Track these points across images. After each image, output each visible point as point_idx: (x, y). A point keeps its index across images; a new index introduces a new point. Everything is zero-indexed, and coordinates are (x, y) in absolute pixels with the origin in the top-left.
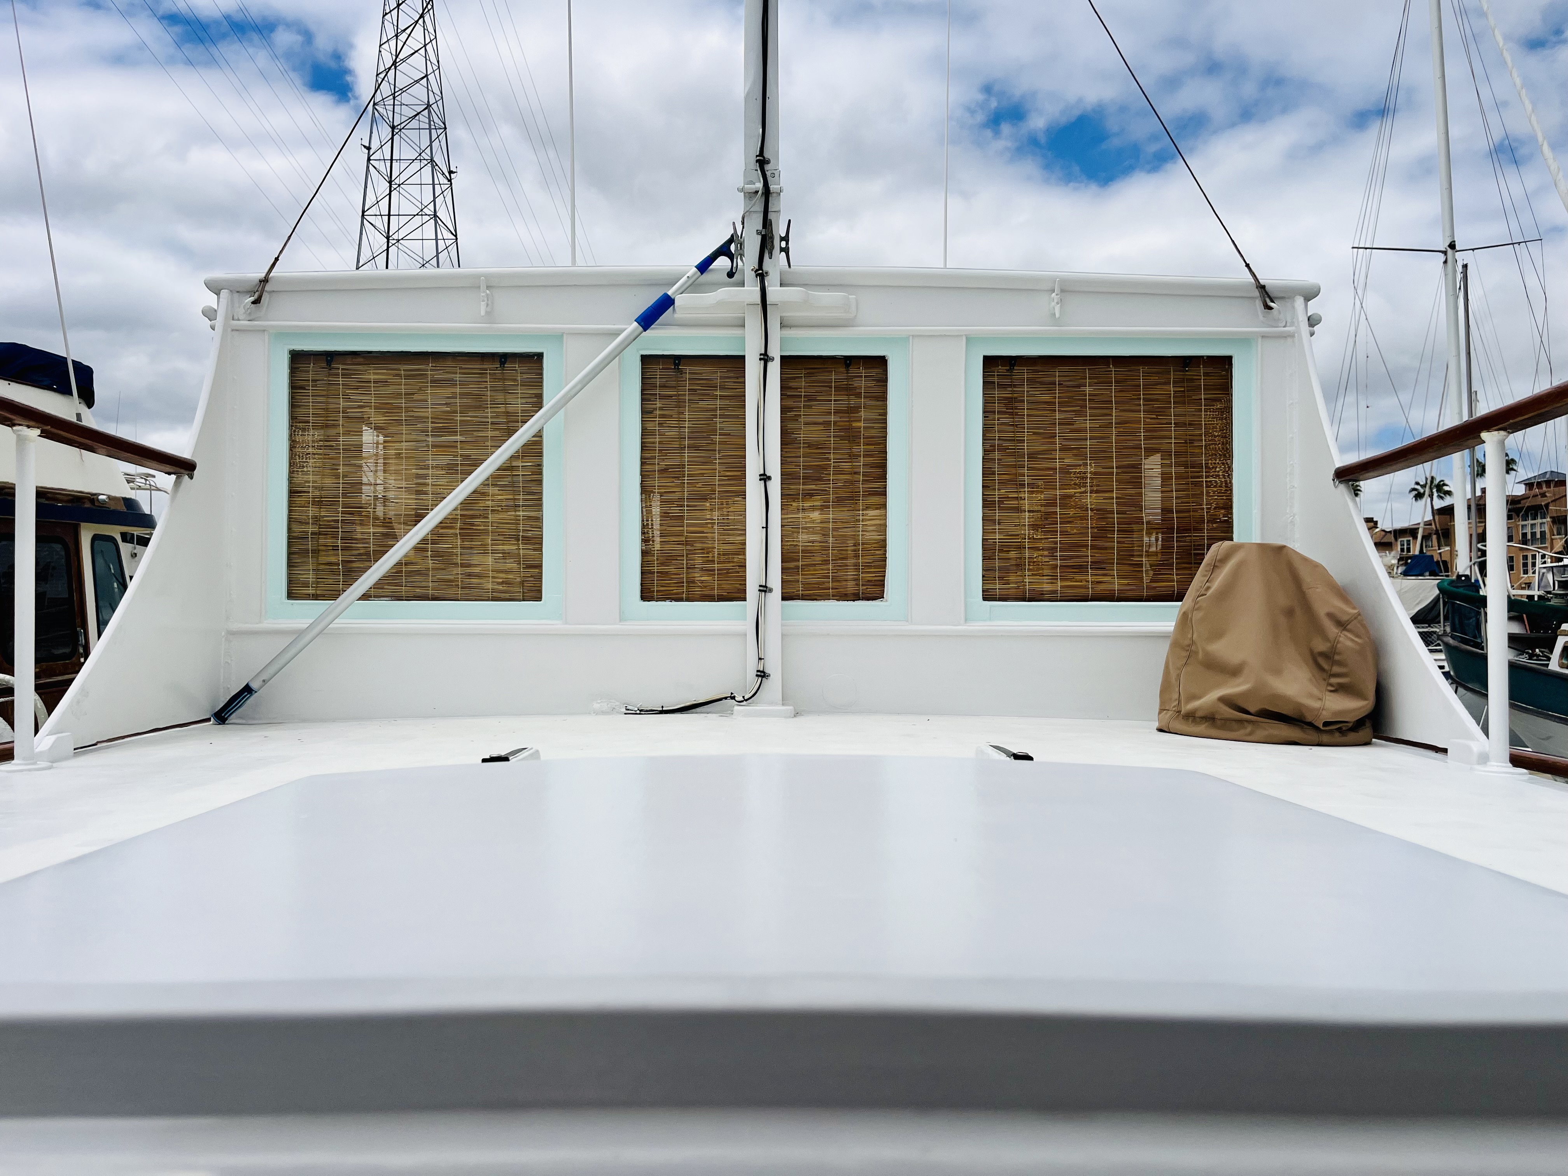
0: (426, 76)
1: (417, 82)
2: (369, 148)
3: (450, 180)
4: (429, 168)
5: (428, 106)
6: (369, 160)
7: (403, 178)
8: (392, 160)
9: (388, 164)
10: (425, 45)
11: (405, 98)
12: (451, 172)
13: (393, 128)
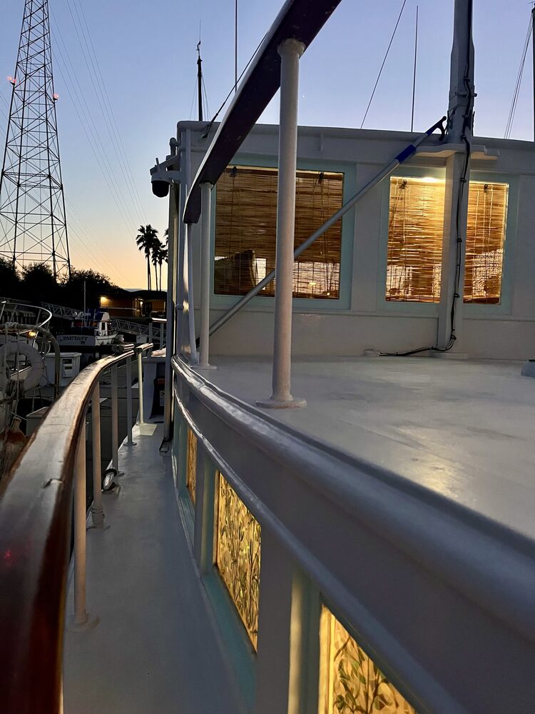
0: (44, 50)
1: (39, 53)
2: (14, 84)
3: (54, 103)
4: (44, 96)
5: (45, 65)
6: (14, 90)
7: (31, 100)
8: (25, 91)
9: (23, 93)
10: (44, 35)
11: (33, 61)
12: (54, 99)
13: (26, 75)
